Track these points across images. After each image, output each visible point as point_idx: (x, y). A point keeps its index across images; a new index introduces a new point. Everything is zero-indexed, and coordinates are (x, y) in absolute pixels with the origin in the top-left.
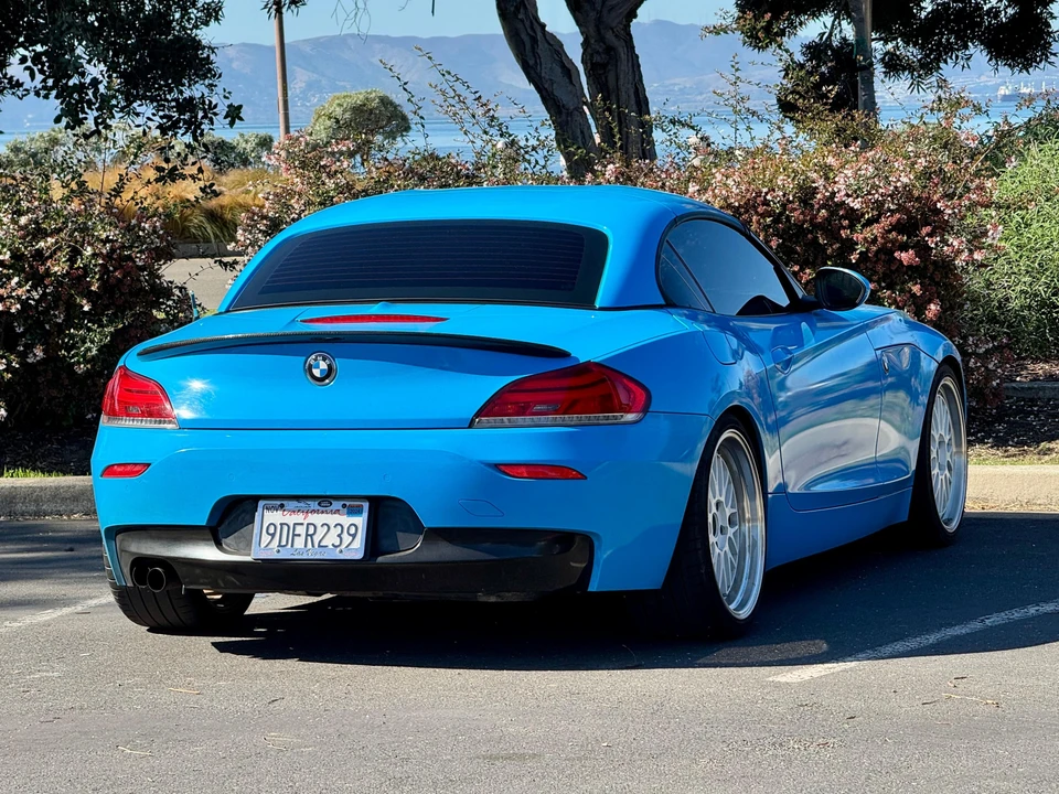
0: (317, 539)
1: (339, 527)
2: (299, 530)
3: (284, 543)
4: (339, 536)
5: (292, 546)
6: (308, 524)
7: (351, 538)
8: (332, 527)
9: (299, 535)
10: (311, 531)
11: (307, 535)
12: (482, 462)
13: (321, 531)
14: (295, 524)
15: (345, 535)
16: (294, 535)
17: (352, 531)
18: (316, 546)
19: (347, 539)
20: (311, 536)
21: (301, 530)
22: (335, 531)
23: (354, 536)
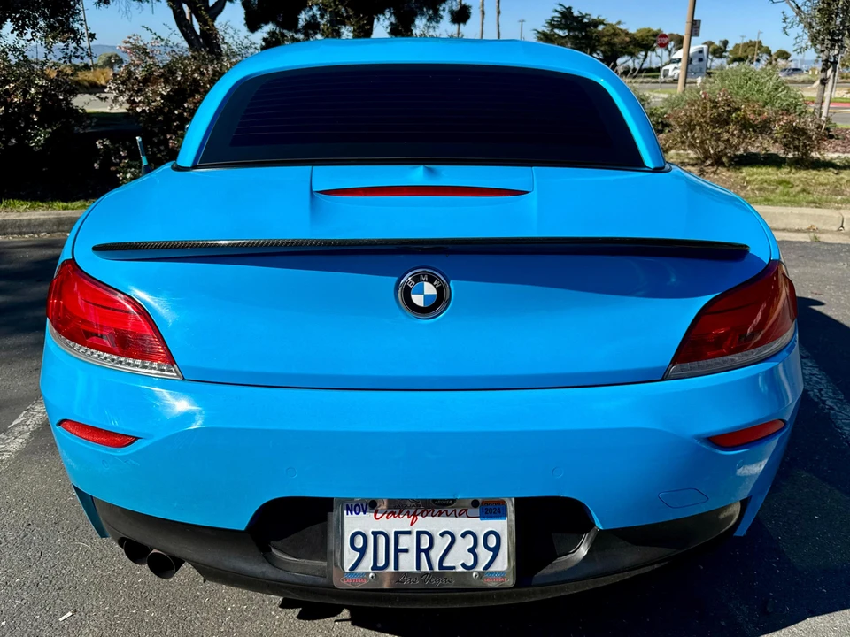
0: (436, 555)
1: (470, 538)
2: (405, 542)
3: (381, 563)
4: (472, 550)
5: (396, 566)
6: (419, 533)
7: (491, 553)
8: (458, 537)
9: (406, 551)
10: (425, 543)
11: (419, 550)
12: (699, 438)
13: (441, 544)
14: (397, 534)
15: (481, 549)
16: (397, 551)
17: (492, 542)
18: (436, 568)
19: (484, 556)
20: (427, 551)
21: (407, 542)
22: (464, 544)
23: (496, 550)
